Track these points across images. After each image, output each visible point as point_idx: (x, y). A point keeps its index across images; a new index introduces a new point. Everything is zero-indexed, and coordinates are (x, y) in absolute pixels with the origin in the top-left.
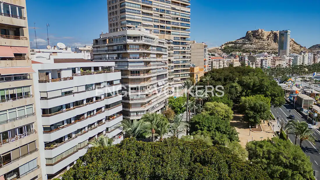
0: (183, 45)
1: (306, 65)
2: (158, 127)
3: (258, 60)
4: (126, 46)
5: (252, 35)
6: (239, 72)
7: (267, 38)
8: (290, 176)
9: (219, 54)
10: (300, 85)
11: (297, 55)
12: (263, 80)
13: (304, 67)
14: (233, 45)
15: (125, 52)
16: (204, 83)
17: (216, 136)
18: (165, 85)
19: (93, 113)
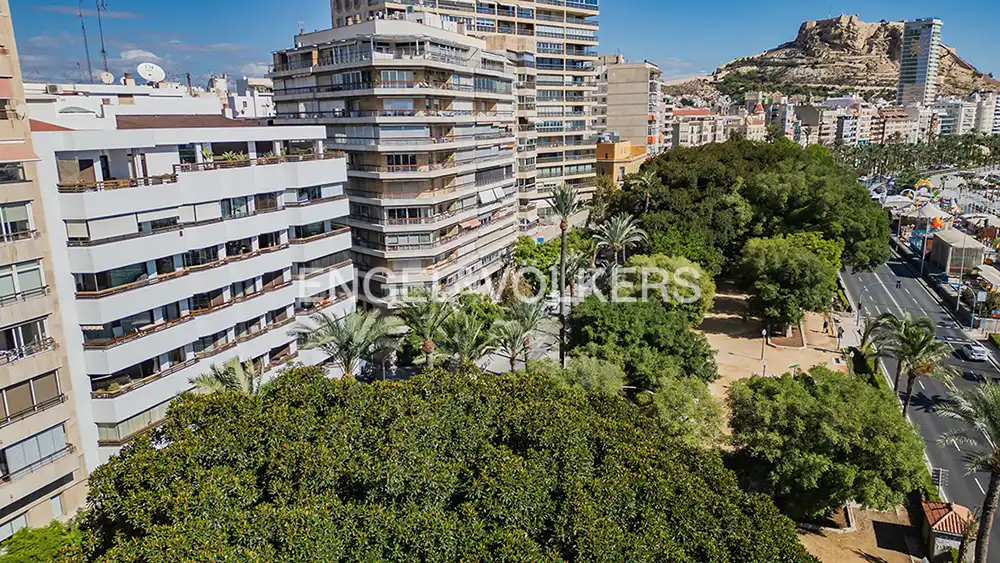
0: (574, 69)
1: (985, 134)
2: (451, 335)
3: (829, 118)
4: (369, 75)
5: (818, 34)
6: (749, 159)
7: (867, 47)
8: (851, 484)
9: (707, 100)
10: (953, 202)
11: (959, 101)
12: (822, 184)
13: (979, 142)
14: (755, 68)
15: (366, 92)
16: (635, 193)
17: (642, 361)
18: (506, 202)
19: (252, 287)
